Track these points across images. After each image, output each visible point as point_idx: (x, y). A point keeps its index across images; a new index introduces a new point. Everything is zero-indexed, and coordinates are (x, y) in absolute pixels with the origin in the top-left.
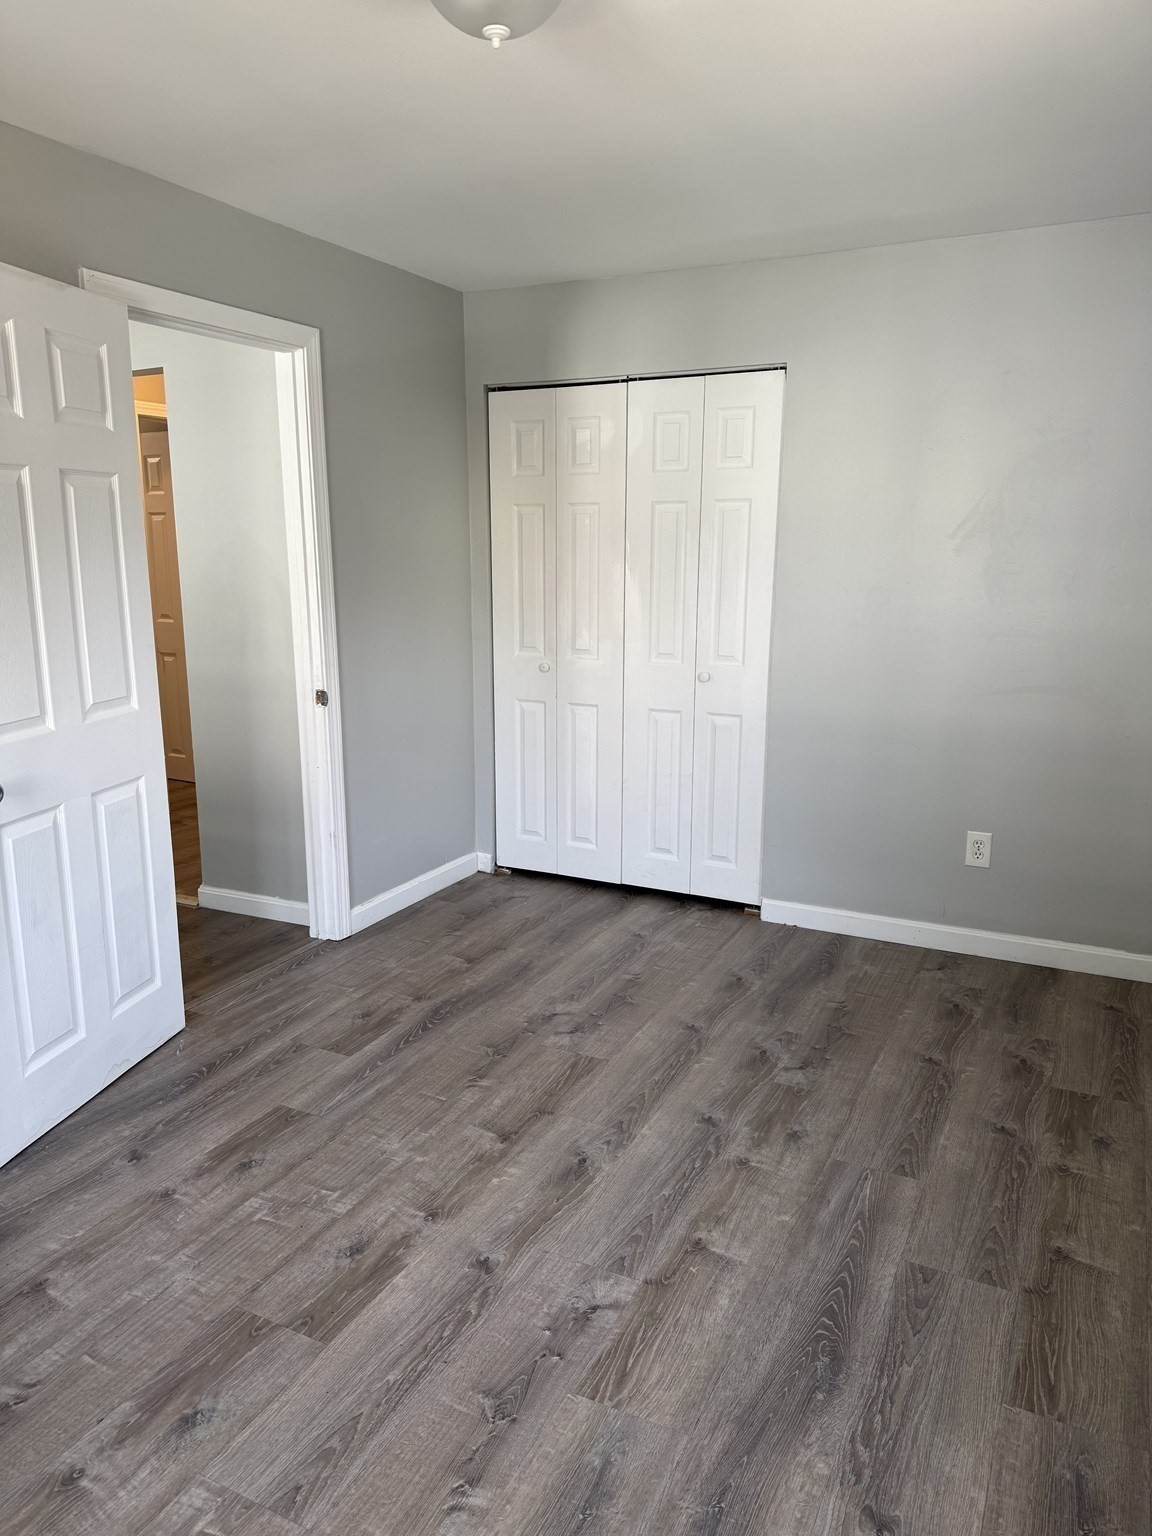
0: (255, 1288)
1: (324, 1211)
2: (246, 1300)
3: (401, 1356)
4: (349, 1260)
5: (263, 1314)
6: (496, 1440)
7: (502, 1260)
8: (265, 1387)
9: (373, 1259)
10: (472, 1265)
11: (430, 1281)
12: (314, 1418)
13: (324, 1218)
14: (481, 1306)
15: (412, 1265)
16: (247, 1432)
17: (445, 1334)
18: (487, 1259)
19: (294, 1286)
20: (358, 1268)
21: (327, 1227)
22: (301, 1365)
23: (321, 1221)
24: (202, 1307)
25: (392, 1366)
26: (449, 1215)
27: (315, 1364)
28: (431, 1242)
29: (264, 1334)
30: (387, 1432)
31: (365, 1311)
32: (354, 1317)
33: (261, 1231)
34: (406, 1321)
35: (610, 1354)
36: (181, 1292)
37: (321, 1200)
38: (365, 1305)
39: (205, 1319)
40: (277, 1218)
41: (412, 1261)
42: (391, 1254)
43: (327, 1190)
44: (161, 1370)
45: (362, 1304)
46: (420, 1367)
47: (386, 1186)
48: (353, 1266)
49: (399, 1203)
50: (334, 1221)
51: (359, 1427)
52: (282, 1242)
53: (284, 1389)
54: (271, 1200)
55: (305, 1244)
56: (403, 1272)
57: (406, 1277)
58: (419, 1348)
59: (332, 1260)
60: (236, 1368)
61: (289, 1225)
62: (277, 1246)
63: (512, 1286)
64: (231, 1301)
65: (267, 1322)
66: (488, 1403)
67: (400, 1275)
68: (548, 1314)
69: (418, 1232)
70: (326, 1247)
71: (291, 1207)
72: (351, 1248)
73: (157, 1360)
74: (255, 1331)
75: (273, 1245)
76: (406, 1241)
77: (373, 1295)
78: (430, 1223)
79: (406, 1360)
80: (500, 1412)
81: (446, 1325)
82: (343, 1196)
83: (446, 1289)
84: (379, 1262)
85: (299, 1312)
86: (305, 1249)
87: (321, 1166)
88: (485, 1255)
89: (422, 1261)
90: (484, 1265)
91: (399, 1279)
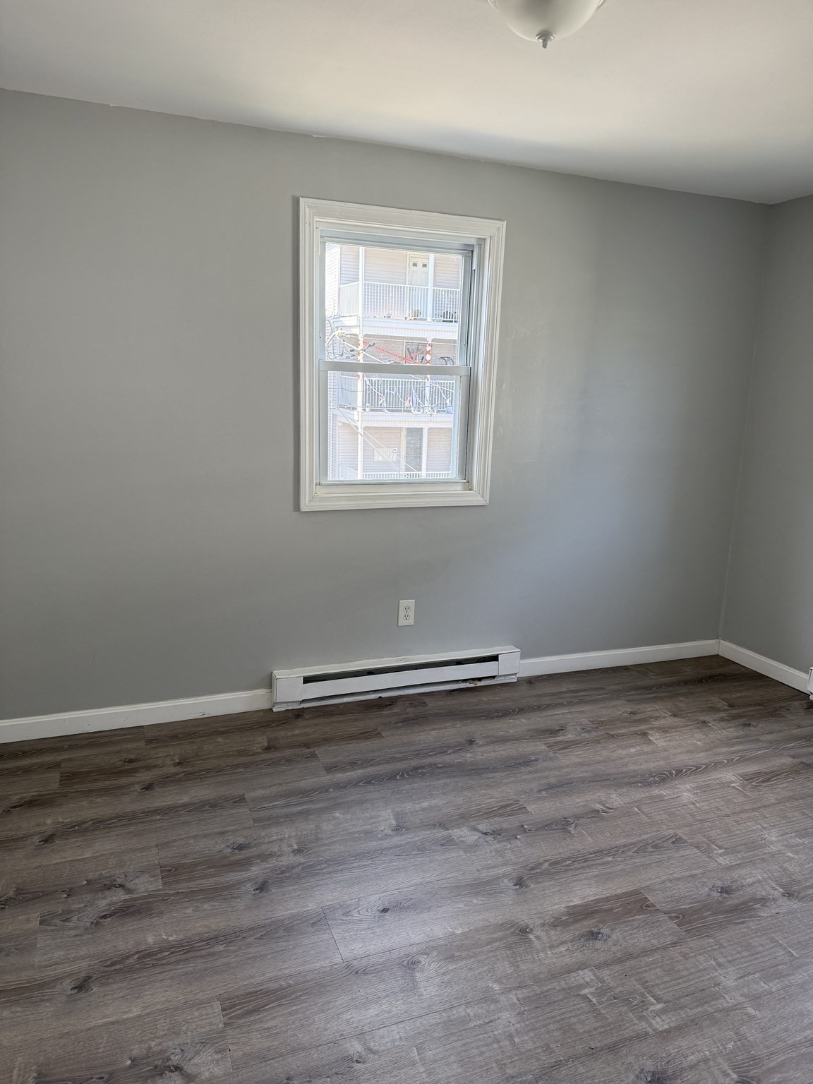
0: (674, 944)
1: (602, 981)
2: (682, 939)
3: (600, 864)
4: (602, 931)
5: (673, 925)
6: (578, 817)
7: (507, 880)
8: (680, 886)
9: (585, 923)
10: (527, 886)
11: (558, 891)
12: (657, 862)
13: (605, 973)
14: (541, 864)
15: (563, 906)
16: (694, 872)
17: (570, 862)
18: (516, 885)
19: (647, 932)
20: (599, 922)
21: (606, 964)
22: (657, 887)
23: (608, 972)
24: (714, 950)
25: (607, 863)
26: (513, 924)
27: (649, 883)
28: (540, 913)
29: (675, 913)
30: (622, 841)
31: (608, 895)
32: (616, 895)
33: (661, 990)
34: (587, 879)
35: (500, 815)
36: (730, 969)
37: (601, 993)
38: (606, 898)
39: (713, 940)
40: (643, 995)
41: (562, 907)
42: (571, 920)
43: (591, 1001)
44: (743, 923)
45: (607, 899)
46: (593, 856)
47: (541, 976)
48: (601, 926)
49: (542, 955)
50: (599, 967)
51: (636, 849)
52: (646, 971)
53: (670, 880)
54: (642, 1018)
55: (628, 958)
56: (571, 904)
57: (572, 901)
58: (588, 863)
59: (614, 937)
60: (695, 903)
61: (635, 983)
62: (650, 969)
63: (516, 864)
64: (694, 943)
65: (671, 918)
66: (571, 829)
67: (575, 903)
68: (510, 844)
69: (543, 925)
70: (614, 949)
71: (627, 1000)
72: (596, 939)
73: (745, 930)
74: (679, 917)
75: (653, 972)
76: (557, 923)
77: (597, 901)
78: (531, 927)
79: (598, 862)
80: (568, 823)
81: (567, 866)
82: (581, 987)
83: (553, 882)
84: (582, 919)
85: (649, 915)
86: (629, 956)
87: (585, 1032)
88: (514, 887)
89: (555, 905)
90: (520, 882)
91: (577, 901)
